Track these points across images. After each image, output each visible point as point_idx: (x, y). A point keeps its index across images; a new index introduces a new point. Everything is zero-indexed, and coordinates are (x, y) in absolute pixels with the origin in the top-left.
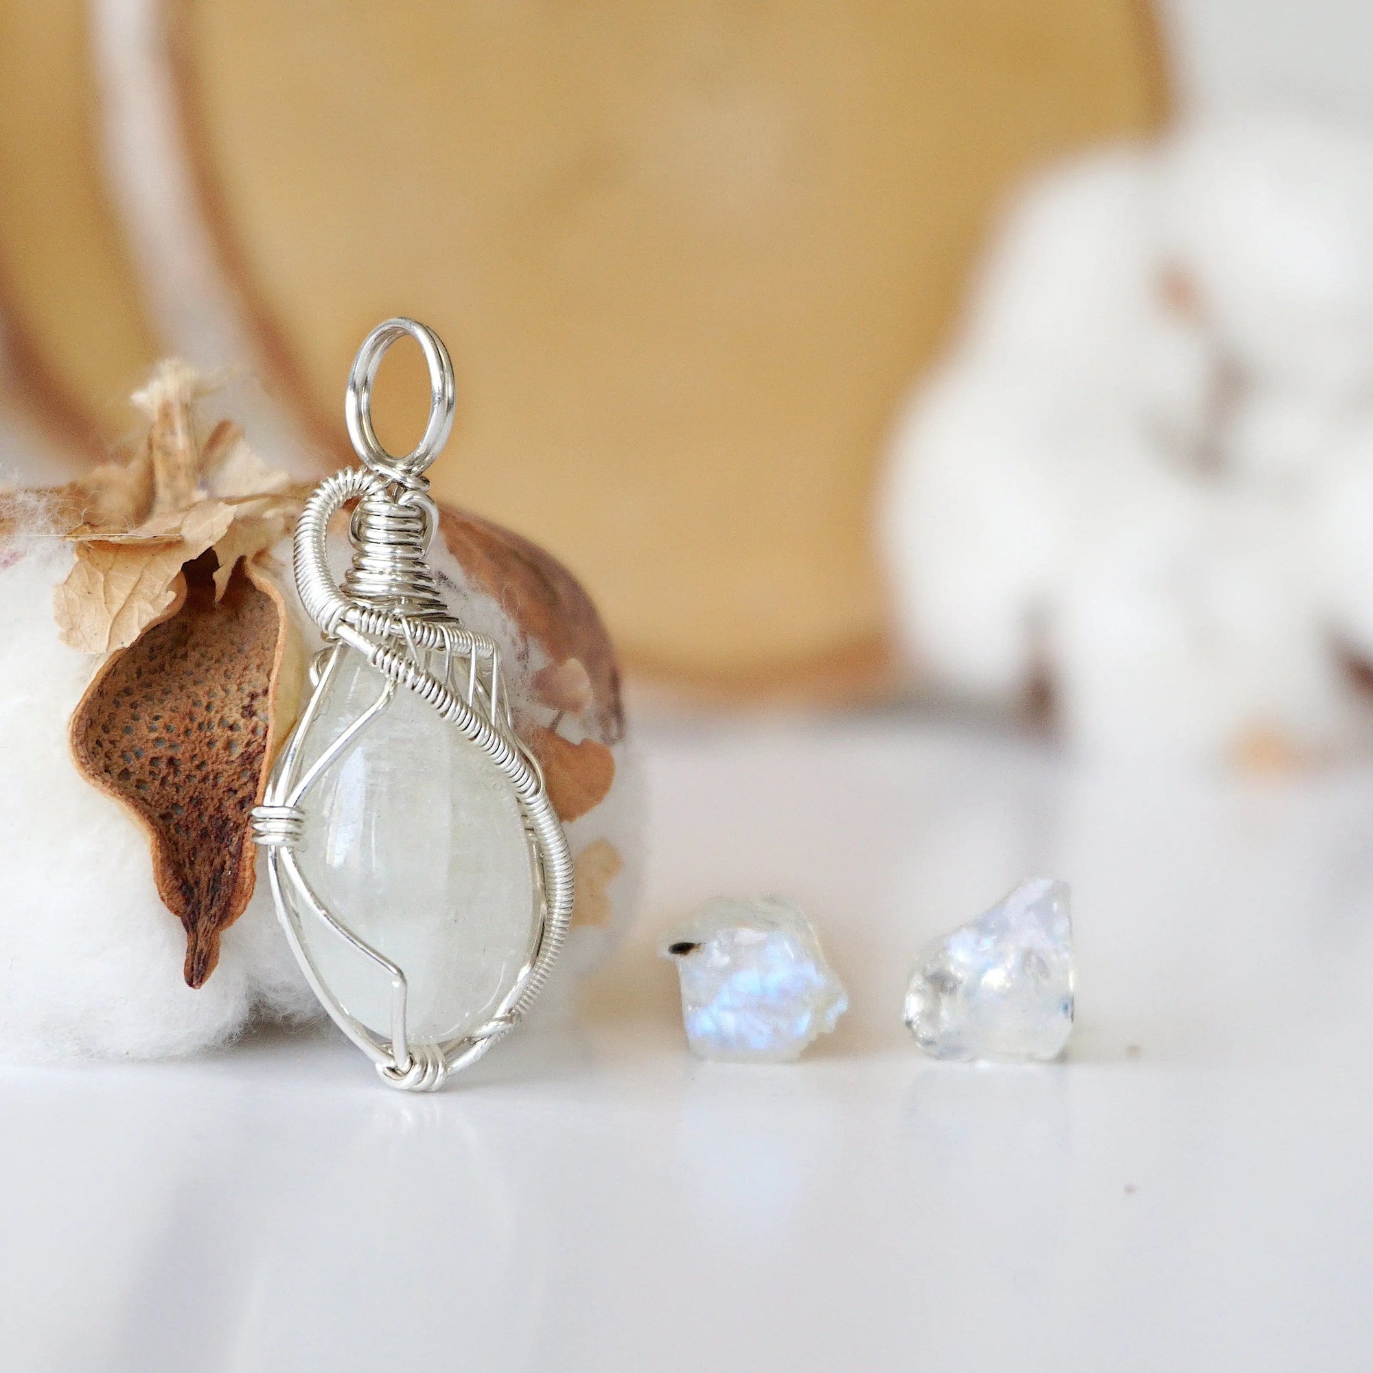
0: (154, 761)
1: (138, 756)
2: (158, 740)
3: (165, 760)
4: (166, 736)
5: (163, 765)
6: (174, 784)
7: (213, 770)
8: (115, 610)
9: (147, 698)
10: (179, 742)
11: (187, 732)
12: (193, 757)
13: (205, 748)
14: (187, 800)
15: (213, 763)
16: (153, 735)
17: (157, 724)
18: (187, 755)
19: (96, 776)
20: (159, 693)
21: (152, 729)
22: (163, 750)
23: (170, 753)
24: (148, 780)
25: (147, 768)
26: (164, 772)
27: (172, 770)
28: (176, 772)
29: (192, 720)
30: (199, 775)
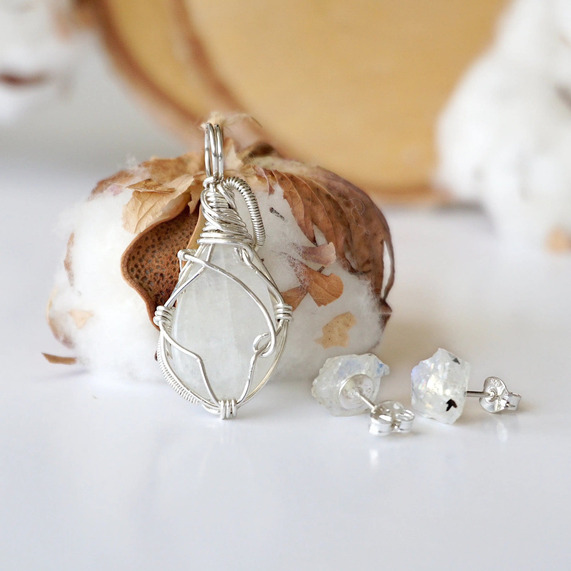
0: (155, 274)
1: (151, 271)
2: (158, 266)
3: (159, 274)
4: (160, 265)
5: (159, 276)
6: (162, 284)
7: (174, 280)
8: (141, 217)
9: (159, 249)
10: (164, 268)
11: (168, 264)
12: (168, 274)
13: (172, 271)
14: (165, 290)
15: (174, 277)
16: (157, 264)
17: (159, 260)
18: (166, 273)
19: (129, 279)
20: (164, 247)
21: (157, 262)
22: (160, 271)
23: (161, 271)
24: (153, 281)
25: (153, 277)
26: (159, 278)
27: (161, 278)
28: (163, 279)
29: (170, 259)
30: (170, 281)
